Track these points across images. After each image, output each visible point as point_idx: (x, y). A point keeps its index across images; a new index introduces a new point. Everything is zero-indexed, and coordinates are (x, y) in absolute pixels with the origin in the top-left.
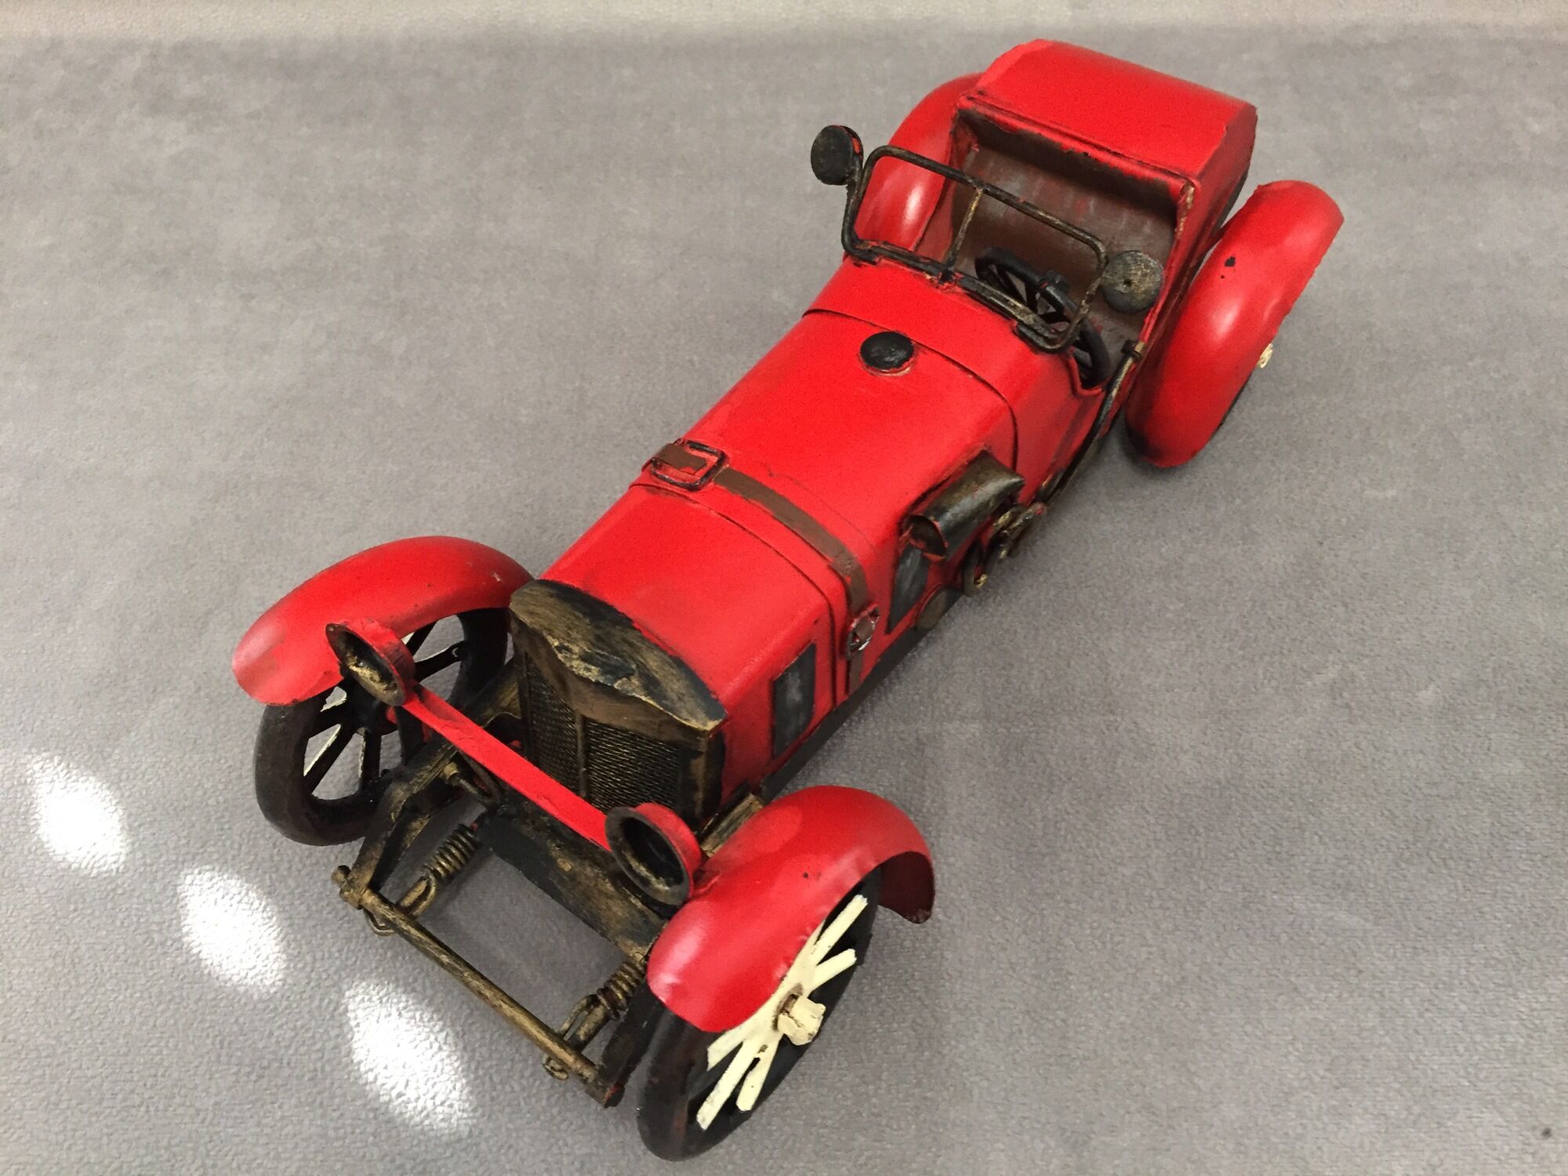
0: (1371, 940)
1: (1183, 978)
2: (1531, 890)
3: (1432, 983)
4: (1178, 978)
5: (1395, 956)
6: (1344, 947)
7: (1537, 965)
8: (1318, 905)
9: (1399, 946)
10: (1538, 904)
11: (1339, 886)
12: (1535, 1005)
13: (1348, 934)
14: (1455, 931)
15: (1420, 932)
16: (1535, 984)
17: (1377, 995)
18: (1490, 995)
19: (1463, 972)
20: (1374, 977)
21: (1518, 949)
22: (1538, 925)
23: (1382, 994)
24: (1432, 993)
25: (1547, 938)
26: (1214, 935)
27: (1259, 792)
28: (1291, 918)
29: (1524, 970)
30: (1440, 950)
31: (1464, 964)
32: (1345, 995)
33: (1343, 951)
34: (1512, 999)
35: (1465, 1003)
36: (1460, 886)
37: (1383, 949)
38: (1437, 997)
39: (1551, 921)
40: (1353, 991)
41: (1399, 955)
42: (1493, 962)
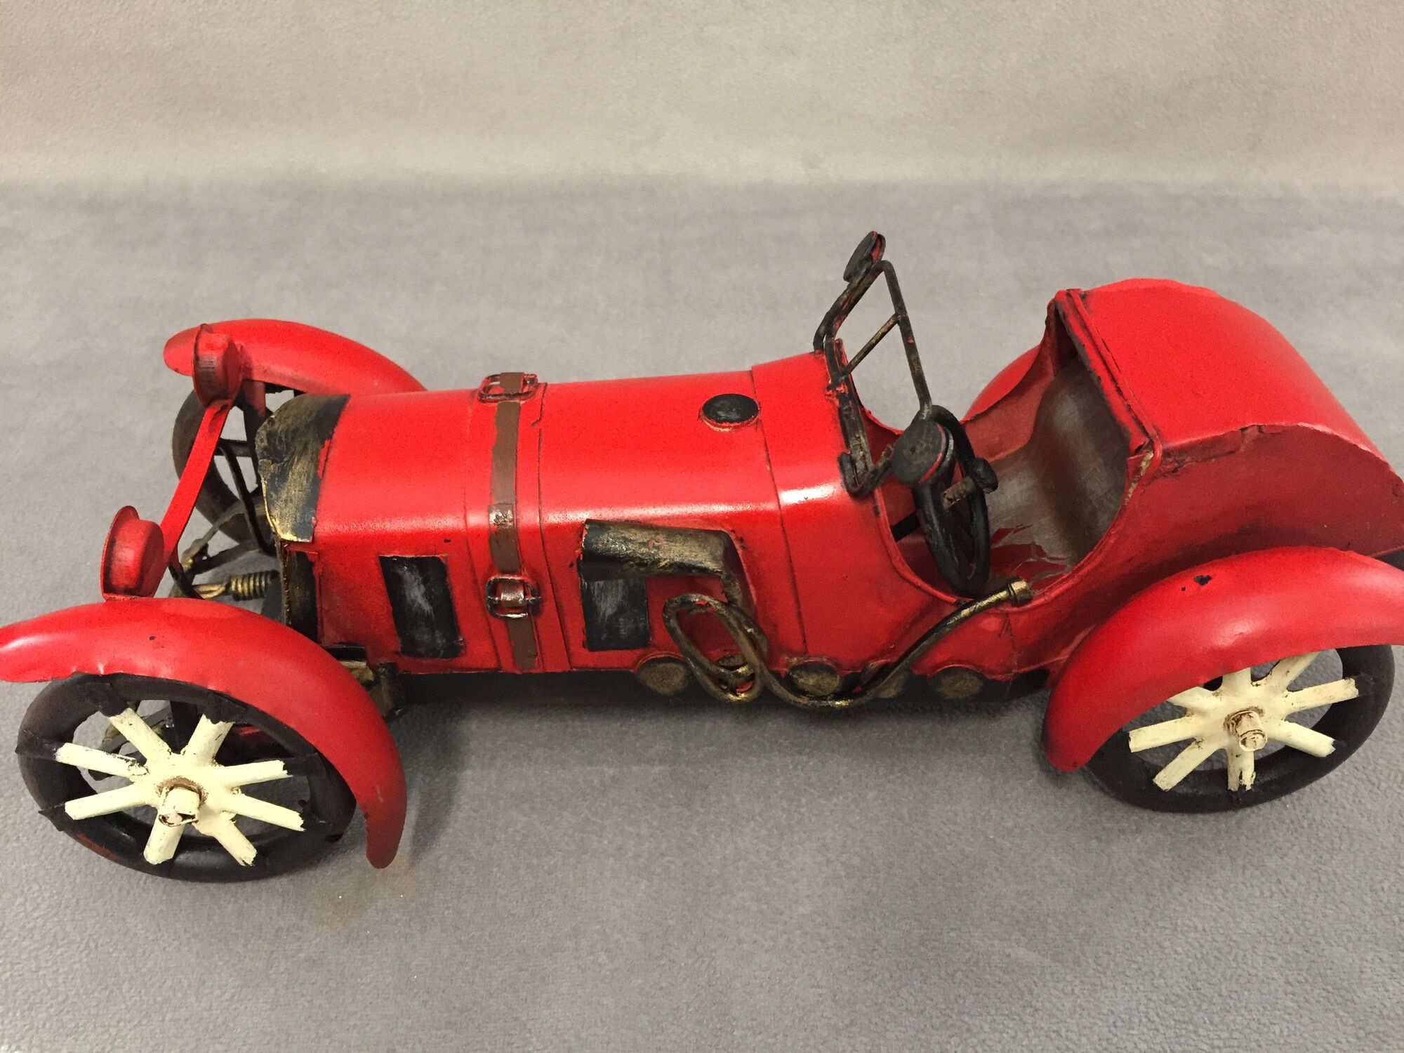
0: (1048, 977)
1: (852, 1020)
2: (1213, 924)
3: (1111, 1021)
4: (847, 1022)
5: (1073, 993)
6: (1020, 984)
7: (1217, 1000)
8: (996, 942)
9: (1077, 982)
10: (1218, 938)
11: (1018, 922)
12: (1216, 1043)
13: (1026, 970)
14: (1135, 966)
15: (1100, 969)
16: (1217, 1020)
17: (1053, 1035)
18: (1171, 1033)
19: (1142, 1008)
20: (1051, 1016)
21: (1199, 985)
22: (1219, 959)
23: (1057, 1032)
24: (1110, 1031)
25: (1229, 973)
26: (887, 975)
27: (941, 829)
28: (967, 955)
29: (1204, 1007)
30: (1119, 985)
31: (1144, 1001)
32: (1020, 1035)
33: (1019, 988)
34: (1193, 1036)
35: (1145, 1041)
36: (1140, 919)
37: (1060, 986)
38: (1116, 1035)
39: (1233, 955)
40: (1028, 1031)
41: (1077, 991)
42: (1173, 998)
